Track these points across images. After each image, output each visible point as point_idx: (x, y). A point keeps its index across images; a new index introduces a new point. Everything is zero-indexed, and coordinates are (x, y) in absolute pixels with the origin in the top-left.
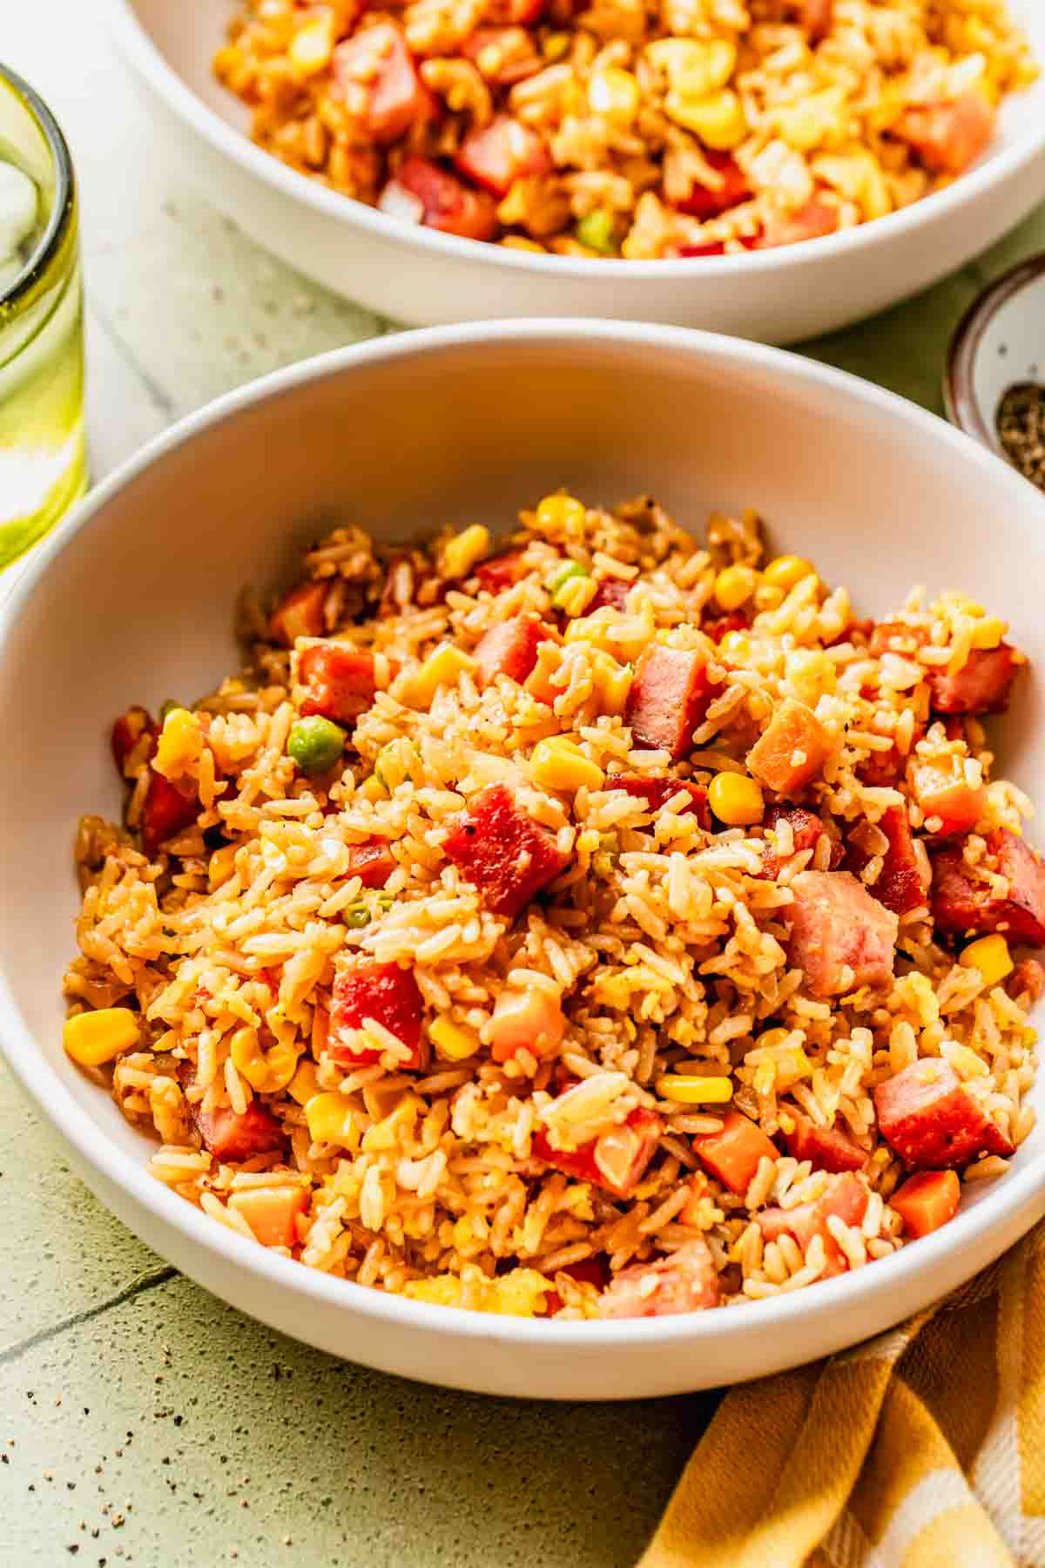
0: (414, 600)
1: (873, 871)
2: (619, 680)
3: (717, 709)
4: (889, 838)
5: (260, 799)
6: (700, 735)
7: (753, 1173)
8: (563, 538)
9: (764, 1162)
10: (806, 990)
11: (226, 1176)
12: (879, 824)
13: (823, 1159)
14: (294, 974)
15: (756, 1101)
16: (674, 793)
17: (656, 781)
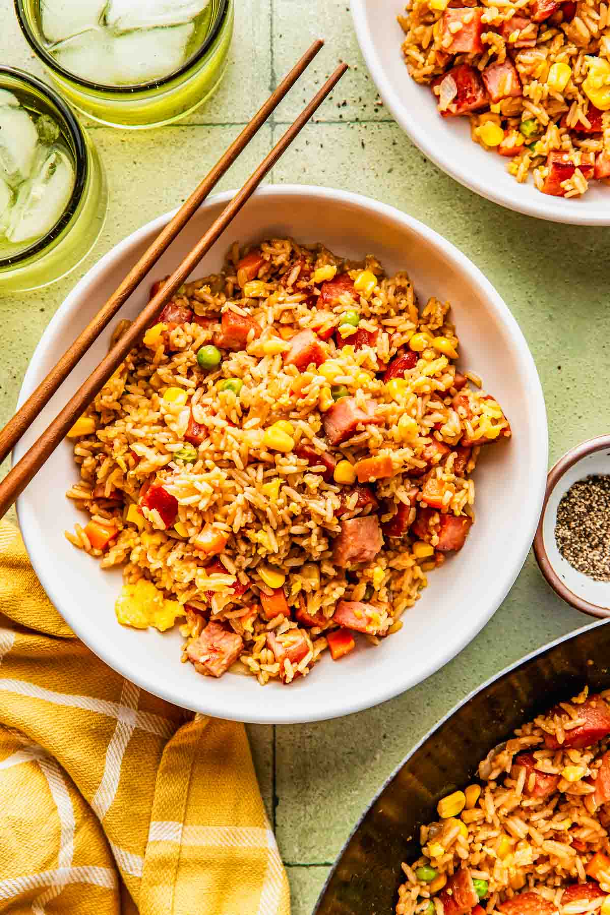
0: (294, 285)
1: (387, 518)
2: (328, 403)
3: (355, 440)
4: (399, 510)
5: (175, 372)
6: (343, 445)
7: (275, 616)
8: (361, 293)
9: (281, 616)
10: (331, 560)
11: (94, 509)
12: (398, 505)
13: (304, 624)
14: (143, 467)
15: (290, 592)
16: (320, 464)
17: (317, 455)
